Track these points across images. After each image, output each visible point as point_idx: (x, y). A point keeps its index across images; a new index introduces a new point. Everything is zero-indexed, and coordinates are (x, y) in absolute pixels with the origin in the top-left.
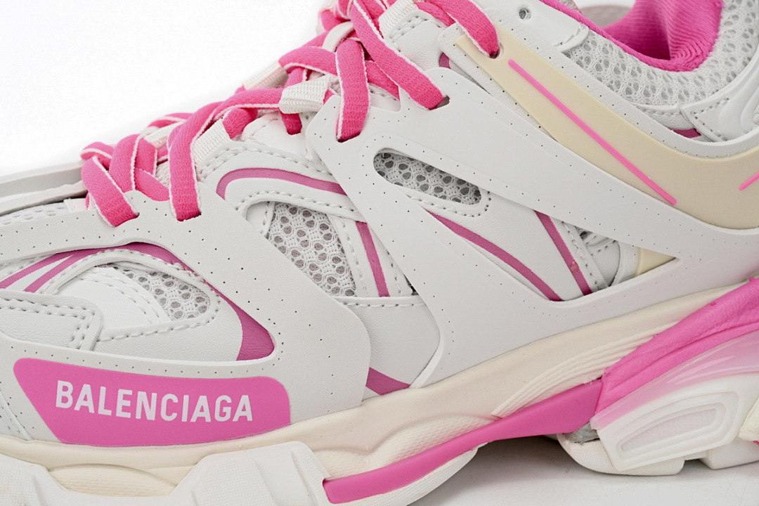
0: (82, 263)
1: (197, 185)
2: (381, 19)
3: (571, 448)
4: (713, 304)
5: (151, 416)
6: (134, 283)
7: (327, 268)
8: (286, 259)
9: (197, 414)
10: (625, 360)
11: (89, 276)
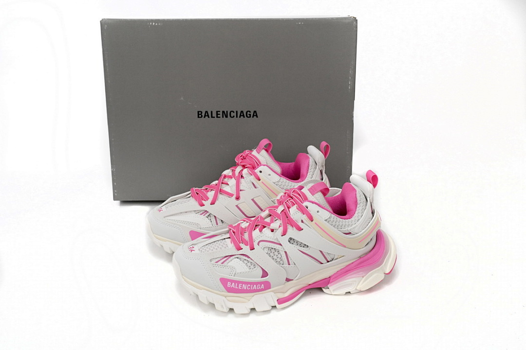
0: (232, 258)
1: (254, 243)
2: (290, 209)
3: (324, 289)
4: (352, 263)
5: (245, 288)
6: (241, 262)
7: (279, 260)
8: (270, 259)
9: (254, 288)
10: (335, 274)
11: (233, 260)
